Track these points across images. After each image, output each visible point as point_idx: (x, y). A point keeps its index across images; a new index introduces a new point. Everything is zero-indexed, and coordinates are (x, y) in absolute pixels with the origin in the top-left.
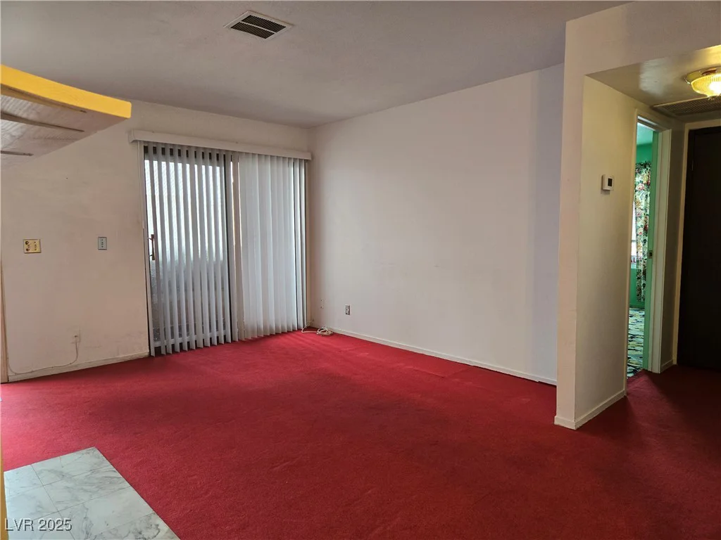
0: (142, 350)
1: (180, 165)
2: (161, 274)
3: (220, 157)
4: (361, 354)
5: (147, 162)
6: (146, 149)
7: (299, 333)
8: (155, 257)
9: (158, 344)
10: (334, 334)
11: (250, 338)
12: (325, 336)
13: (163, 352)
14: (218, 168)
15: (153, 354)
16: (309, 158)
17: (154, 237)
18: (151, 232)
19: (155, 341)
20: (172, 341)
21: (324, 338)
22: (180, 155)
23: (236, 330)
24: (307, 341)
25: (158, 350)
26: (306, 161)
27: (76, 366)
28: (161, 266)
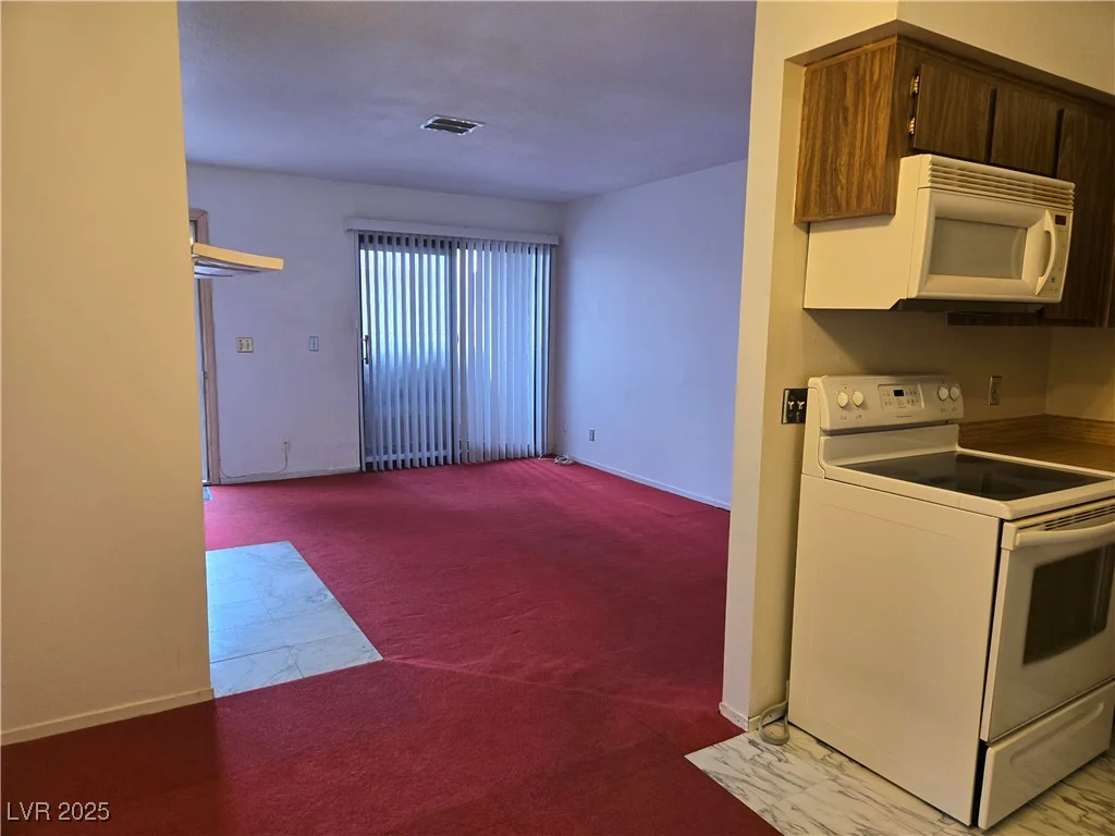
0: (353, 464)
1: (407, 255)
2: (374, 380)
3: (445, 245)
4: (593, 487)
5: (363, 252)
6: (361, 238)
7: (535, 460)
8: (369, 361)
9: (370, 459)
10: (576, 464)
11: (474, 461)
12: (564, 465)
13: (375, 468)
14: (442, 258)
15: (364, 469)
16: (557, 243)
17: (368, 338)
18: (365, 332)
19: (367, 455)
20: (385, 458)
21: (563, 468)
22: (407, 244)
23: (458, 452)
24: (540, 469)
25: (369, 465)
26: (552, 246)
27: (285, 475)
28: (374, 371)
